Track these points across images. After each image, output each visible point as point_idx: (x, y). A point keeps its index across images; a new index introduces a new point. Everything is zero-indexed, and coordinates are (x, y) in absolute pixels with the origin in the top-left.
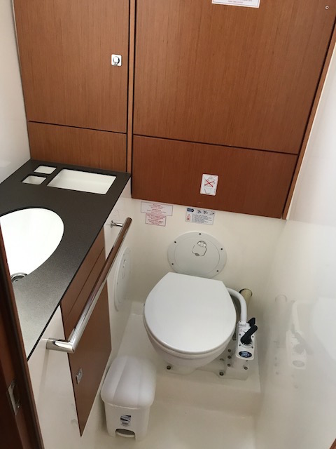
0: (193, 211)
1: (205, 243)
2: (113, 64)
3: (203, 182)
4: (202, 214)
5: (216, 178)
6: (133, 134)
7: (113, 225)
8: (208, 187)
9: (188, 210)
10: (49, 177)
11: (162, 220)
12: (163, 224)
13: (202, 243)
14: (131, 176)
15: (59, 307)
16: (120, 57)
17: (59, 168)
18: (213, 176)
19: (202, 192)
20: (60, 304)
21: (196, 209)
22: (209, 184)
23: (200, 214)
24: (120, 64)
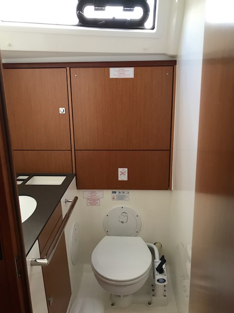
0: (115, 193)
1: (126, 213)
2: (60, 113)
3: (119, 173)
4: (122, 194)
5: (126, 170)
6: (75, 150)
7: (67, 201)
8: (123, 175)
9: (113, 192)
10: (25, 181)
11: (97, 202)
12: (98, 204)
13: (124, 214)
14: (76, 175)
15: (37, 240)
16: (64, 109)
17: (31, 176)
18: (124, 169)
19: (120, 179)
20: (37, 238)
21: (117, 191)
22: (123, 174)
23: (120, 194)
24: (64, 112)
